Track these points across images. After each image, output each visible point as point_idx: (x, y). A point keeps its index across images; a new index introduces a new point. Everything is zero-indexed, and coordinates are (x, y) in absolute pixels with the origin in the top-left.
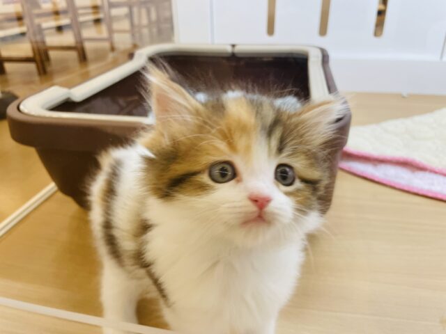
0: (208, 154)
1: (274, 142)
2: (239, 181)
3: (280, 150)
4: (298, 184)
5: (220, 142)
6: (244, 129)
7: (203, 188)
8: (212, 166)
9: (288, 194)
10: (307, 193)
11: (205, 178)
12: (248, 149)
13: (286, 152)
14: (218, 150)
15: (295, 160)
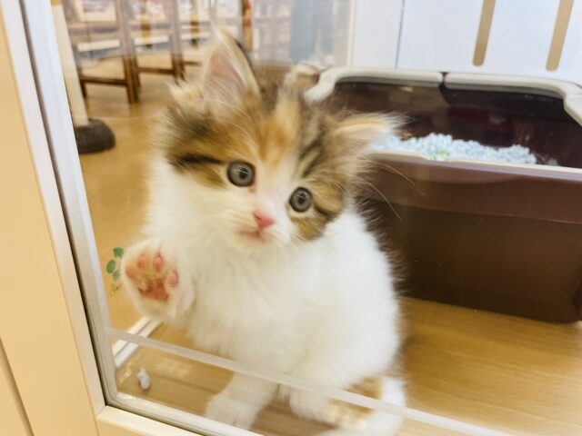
0: (237, 150)
1: (303, 166)
2: (253, 191)
3: (306, 174)
4: (311, 213)
5: (253, 142)
6: (281, 140)
7: (215, 181)
8: (233, 163)
9: (294, 220)
10: (315, 224)
11: (222, 172)
12: (276, 162)
13: (311, 178)
14: (248, 150)
15: (317, 187)
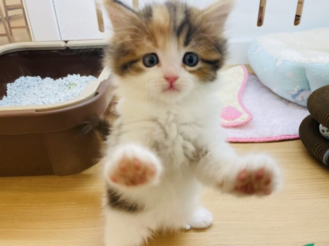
2: (159, 66)
9: (191, 72)
